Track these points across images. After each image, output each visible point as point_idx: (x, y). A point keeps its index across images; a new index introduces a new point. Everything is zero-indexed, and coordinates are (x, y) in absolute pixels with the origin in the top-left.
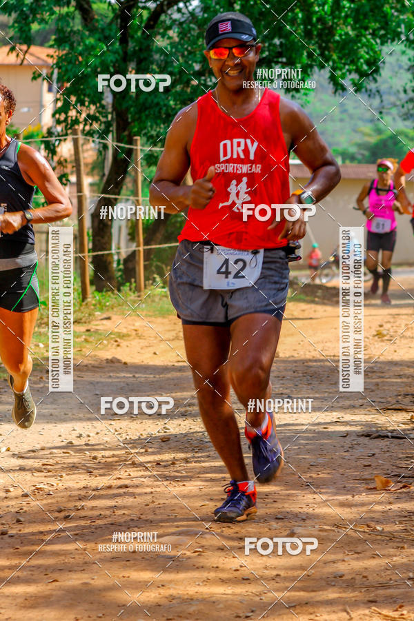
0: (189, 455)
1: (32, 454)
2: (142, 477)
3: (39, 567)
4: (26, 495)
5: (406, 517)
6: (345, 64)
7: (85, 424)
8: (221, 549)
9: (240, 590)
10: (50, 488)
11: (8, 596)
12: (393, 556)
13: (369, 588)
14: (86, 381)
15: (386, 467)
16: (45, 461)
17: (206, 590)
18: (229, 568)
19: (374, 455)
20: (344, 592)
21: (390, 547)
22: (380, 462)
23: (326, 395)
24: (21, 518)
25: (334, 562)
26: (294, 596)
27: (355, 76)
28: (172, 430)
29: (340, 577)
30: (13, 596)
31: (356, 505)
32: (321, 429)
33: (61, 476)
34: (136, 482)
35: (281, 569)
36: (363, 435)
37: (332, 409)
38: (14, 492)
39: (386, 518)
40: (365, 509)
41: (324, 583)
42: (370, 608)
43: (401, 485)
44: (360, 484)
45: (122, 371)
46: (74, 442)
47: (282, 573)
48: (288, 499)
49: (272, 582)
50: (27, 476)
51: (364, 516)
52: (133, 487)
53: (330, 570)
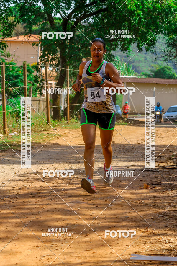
0: (79, 176)
1: (24, 175)
2: (62, 183)
3: (22, 213)
4: (20, 189)
5: (153, 198)
6: (143, 41)
7: (43, 165)
8: (87, 208)
9: (92, 222)
10: (29, 187)
11: (10, 223)
12: (146, 211)
13: (137, 222)
14: (46, 150)
15: (148, 181)
16: (28, 178)
17: (79, 222)
18: (89, 214)
19: (144, 177)
20: (128, 223)
21: (146, 208)
22: (146, 179)
23: (130, 156)
24: (17, 197)
25: (126, 213)
26: (111, 224)
27: (147, 46)
28: (74, 167)
29: (128, 218)
30: (12, 223)
31: (136, 194)
32: (126, 168)
33: (33, 183)
34: (59, 185)
35: (107, 215)
36: (141, 170)
37: (131, 161)
38: (16, 188)
39: (146, 198)
40: (139, 195)
41: (121, 220)
42: (137, 228)
43: (152, 187)
44: (138, 187)
45: (59, 147)
46: (39, 171)
47: (107, 216)
48: (112, 191)
49: (104, 219)
50: (21, 182)
51: (138, 197)
52: (58, 186)
53: (124, 215)
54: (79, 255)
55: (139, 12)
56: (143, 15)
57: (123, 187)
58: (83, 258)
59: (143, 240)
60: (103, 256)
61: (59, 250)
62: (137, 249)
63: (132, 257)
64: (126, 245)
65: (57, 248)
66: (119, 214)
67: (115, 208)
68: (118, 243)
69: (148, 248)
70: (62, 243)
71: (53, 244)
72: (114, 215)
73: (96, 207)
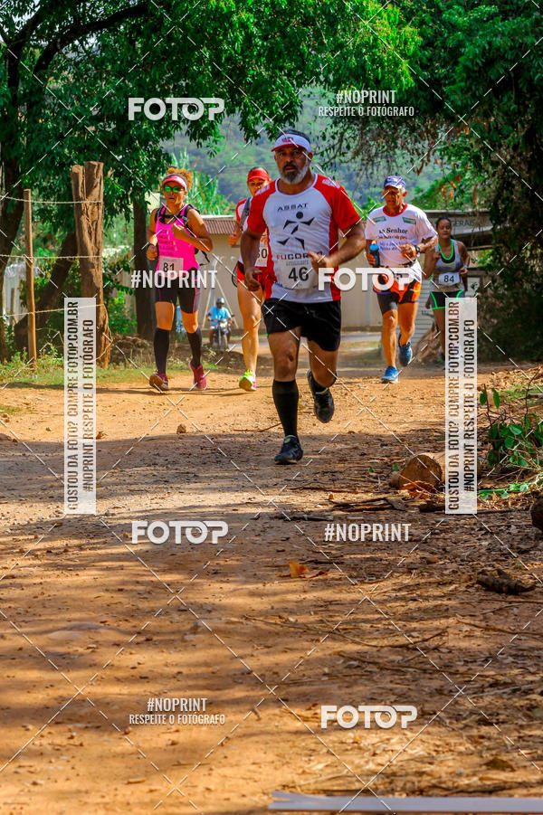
0: (84, 542)
2: (30, 566)
5: (322, 606)
8: (117, 645)
9: (138, 689)
12: (306, 649)
13: (280, 685)
15: (301, 552)
17: (99, 690)
18: (125, 664)
19: (288, 539)
20: (253, 690)
21: (303, 640)
22: (295, 546)
23: (236, 473)
25: (242, 657)
27: (270, 122)
28: (65, 514)
29: (249, 673)
31: (267, 595)
32: (230, 511)
34: (23, 571)
35: (182, 666)
36: (276, 517)
37: (243, 489)
39: (300, 608)
40: (276, 598)
41: (230, 681)
42: (280, 707)
43: (317, 572)
44: (272, 571)
45: (11, 449)
47: (185, 671)
48: (193, 589)
49: (173, 681)
51: (276, 606)
52: (20, 577)
53: (238, 666)
54: (107, 800)
55: (244, 15)
56: (257, 24)
57: (226, 575)
58: (119, 810)
59: (303, 744)
60: (181, 800)
61: (41, 785)
62: (287, 775)
63: (275, 802)
64: (252, 761)
65: (34, 778)
66: (221, 663)
67: (206, 642)
68: (226, 757)
69: (322, 770)
70: (51, 762)
71: (20, 767)
72: (206, 664)
73: (147, 640)
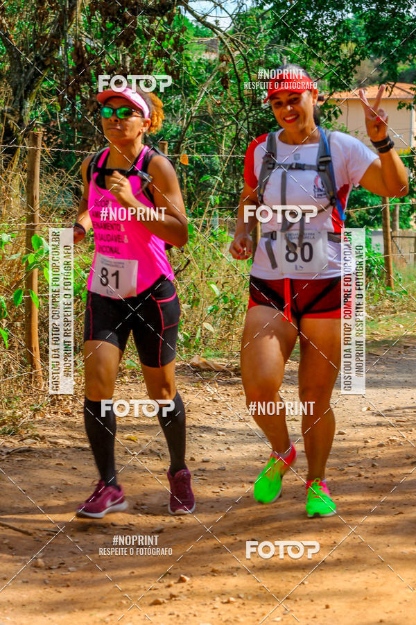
1: (388, 413)
3: (388, 502)
4: (381, 445)
10: (402, 440)
16: (398, 419)
24: (376, 464)
30: (365, 525)
33: (411, 431)
38: (371, 443)
50: (383, 430)
